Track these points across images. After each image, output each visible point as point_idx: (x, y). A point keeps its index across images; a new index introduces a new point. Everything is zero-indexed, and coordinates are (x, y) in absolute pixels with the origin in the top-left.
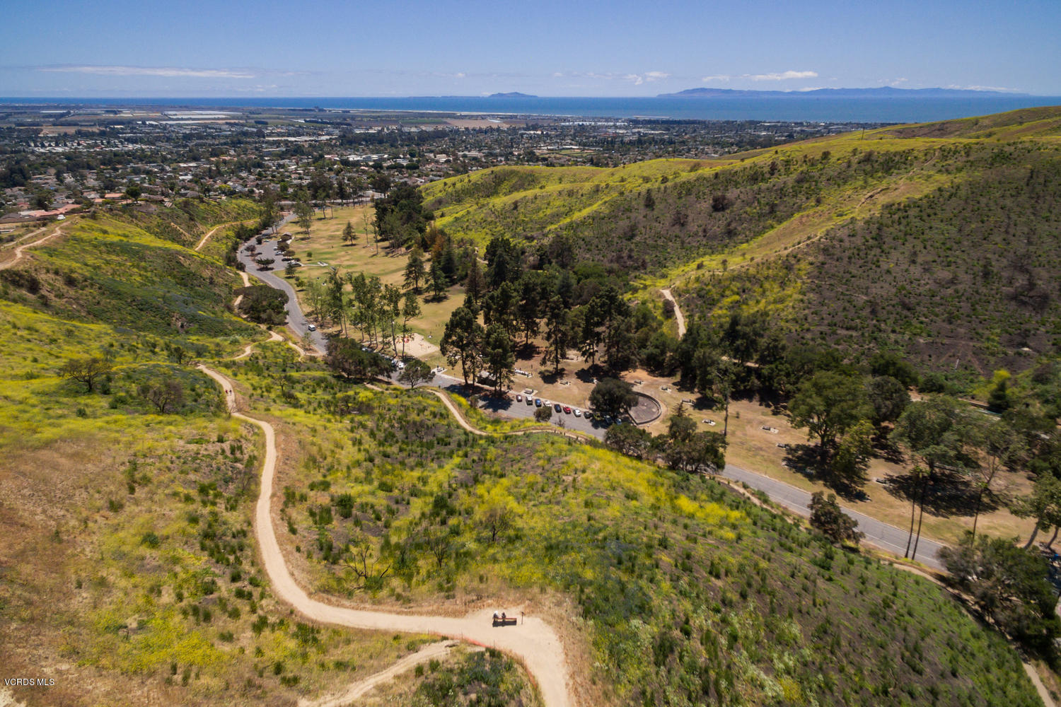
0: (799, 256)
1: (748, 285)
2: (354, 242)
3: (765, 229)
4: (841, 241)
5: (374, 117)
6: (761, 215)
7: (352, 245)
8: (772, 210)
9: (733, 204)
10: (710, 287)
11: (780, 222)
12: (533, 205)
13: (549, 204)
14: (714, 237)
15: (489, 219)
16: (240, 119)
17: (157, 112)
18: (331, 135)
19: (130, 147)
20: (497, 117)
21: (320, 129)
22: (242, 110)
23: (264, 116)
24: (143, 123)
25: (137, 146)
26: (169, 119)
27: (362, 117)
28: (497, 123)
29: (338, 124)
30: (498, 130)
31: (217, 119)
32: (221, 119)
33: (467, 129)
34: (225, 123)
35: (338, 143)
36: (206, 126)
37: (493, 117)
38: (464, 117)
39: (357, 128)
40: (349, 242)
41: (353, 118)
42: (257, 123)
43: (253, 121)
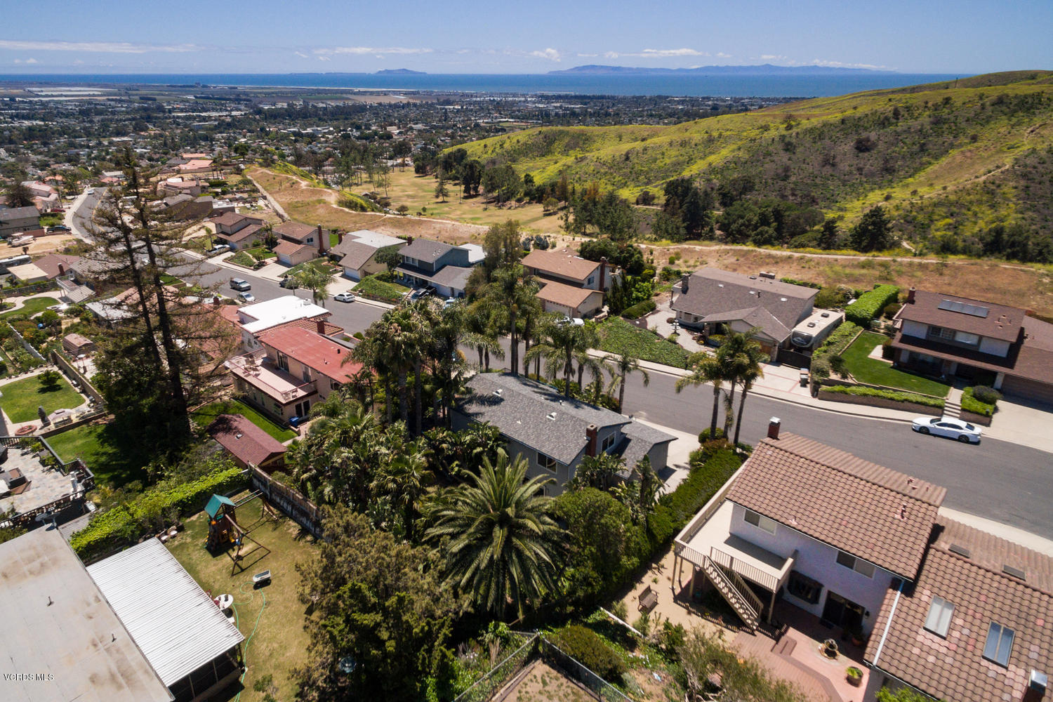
0: (997, 182)
1: (955, 209)
2: (446, 199)
3: (922, 166)
4: (1035, 167)
6: (912, 155)
7: (443, 202)
8: (923, 148)
9: (877, 146)
10: (914, 213)
11: (936, 158)
12: (645, 156)
13: (663, 154)
14: (872, 175)
15: (602, 171)
16: (120, 95)
17: (17, 88)
18: (241, 110)
19: (27, 123)
20: (399, 93)
21: (222, 105)
22: (114, 87)
23: (143, 92)
24: (12, 99)
25: (34, 123)
26: (38, 96)
27: (255, 93)
28: (403, 99)
29: (236, 100)
30: (415, 105)
31: (94, 95)
32: (98, 95)
33: (380, 104)
34: (109, 100)
35: (257, 117)
36: (90, 103)
37: (395, 93)
38: (364, 93)
39: (260, 103)
40: (440, 199)
41: (246, 94)
42: (144, 99)
43: (137, 97)
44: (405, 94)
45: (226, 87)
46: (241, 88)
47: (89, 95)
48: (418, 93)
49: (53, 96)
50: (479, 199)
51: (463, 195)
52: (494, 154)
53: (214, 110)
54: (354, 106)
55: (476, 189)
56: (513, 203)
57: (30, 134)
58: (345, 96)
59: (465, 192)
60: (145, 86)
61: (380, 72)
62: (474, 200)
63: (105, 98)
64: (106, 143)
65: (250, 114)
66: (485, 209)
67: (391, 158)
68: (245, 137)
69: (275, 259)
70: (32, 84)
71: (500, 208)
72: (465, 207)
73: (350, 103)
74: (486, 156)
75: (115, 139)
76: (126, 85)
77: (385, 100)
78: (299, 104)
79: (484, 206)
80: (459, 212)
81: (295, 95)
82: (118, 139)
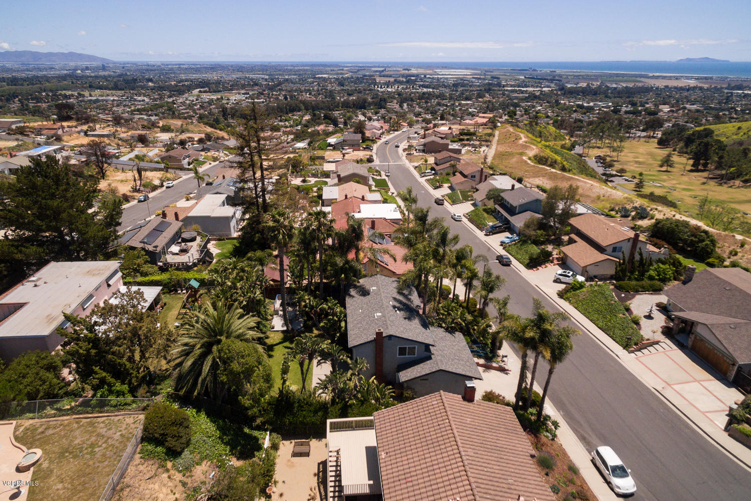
2: (669, 169)
5: (574, 76)
7: (667, 171)
16: (481, 75)
17: (430, 70)
18: (550, 87)
19: (425, 90)
20: (691, 78)
21: (539, 83)
22: (480, 70)
23: (495, 73)
24: (425, 76)
25: (429, 90)
26: (438, 74)
27: (567, 76)
28: (692, 83)
29: (551, 80)
30: (701, 89)
31: (467, 75)
32: (469, 75)
33: (667, 87)
34: (473, 78)
35: (559, 93)
36: (462, 79)
37: (687, 78)
38: (658, 77)
39: (567, 83)
40: (664, 169)
41: (560, 76)
42: (493, 78)
43: (490, 77)
44: (697, 79)
45: (548, 70)
46: (558, 71)
47: (464, 75)
48: (711, 78)
49: (445, 75)
50: (705, 174)
51: (689, 168)
52: (746, 136)
53: (532, 86)
54: (643, 87)
55: (705, 165)
56: (737, 182)
57: (423, 96)
58: (638, 79)
59: (693, 166)
60: (498, 69)
61: (681, 60)
62: (700, 174)
63: (471, 77)
64: (457, 104)
65: (556, 90)
66: (704, 183)
67: (643, 131)
68: (541, 106)
69: (450, 185)
70: (438, 67)
71: (721, 184)
72: (685, 179)
73: (640, 85)
74: (735, 137)
75: (463, 102)
76: (485, 69)
77: (672, 83)
78: (596, 84)
79: (705, 180)
80: (674, 182)
81: (596, 78)
82: (465, 102)
